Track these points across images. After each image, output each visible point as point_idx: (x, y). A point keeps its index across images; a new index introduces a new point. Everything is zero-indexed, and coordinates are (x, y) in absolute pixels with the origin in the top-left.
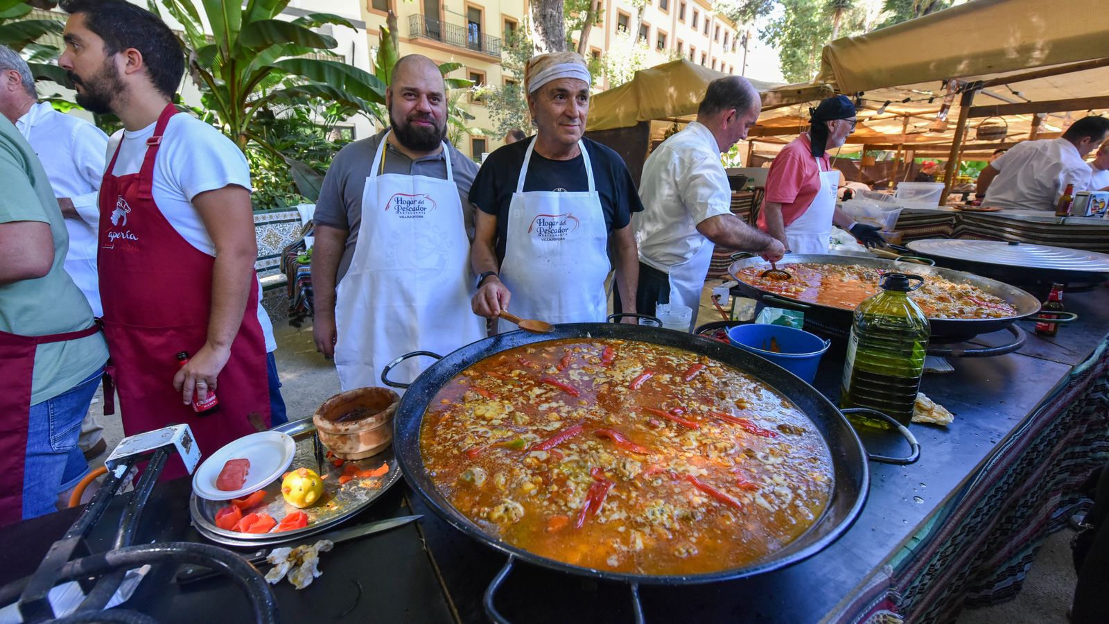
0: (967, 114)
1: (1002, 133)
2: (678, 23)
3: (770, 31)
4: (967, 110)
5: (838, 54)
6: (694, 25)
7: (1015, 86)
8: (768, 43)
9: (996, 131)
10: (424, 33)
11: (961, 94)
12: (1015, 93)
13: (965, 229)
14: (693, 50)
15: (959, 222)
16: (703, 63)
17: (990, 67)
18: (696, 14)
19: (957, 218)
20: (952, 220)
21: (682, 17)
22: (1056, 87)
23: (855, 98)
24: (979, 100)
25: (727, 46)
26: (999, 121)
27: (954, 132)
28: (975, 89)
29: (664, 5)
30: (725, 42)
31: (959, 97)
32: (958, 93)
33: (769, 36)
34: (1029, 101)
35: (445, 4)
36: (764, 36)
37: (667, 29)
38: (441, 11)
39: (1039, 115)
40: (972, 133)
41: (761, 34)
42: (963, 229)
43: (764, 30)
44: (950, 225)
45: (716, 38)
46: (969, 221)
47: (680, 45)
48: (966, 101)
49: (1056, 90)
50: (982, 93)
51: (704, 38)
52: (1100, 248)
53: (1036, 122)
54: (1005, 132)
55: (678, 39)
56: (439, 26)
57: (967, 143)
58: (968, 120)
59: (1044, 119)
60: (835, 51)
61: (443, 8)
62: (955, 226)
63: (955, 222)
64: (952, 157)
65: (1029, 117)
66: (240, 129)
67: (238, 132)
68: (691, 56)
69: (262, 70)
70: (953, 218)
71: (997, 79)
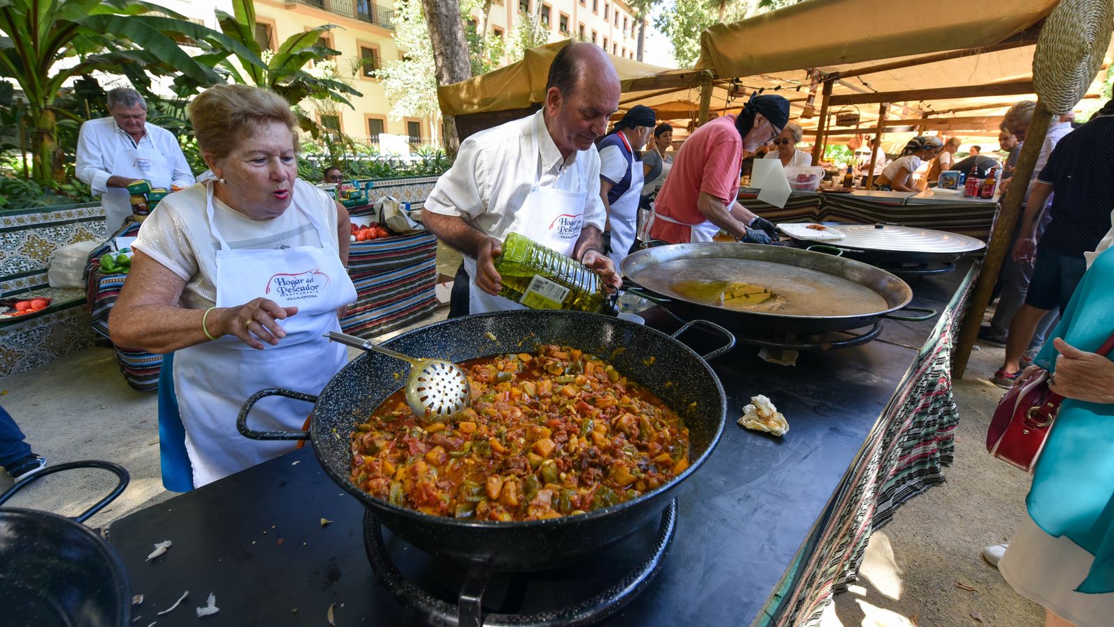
0: (828, 102)
1: (855, 120)
2: (579, 6)
3: (664, 20)
4: (828, 98)
5: (715, 40)
6: (595, 9)
7: (864, 77)
8: (662, 32)
9: (850, 118)
11: (822, 84)
12: (865, 84)
13: (829, 209)
14: (594, 34)
15: (824, 203)
16: (605, 47)
17: (844, 58)
19: (822, 199)
20: (818, 202)
22: (896, 79)
23: (732, 85)
24: (837, 90)
25: (626, 31)
26: (853, 109)
27: (819, 118)
28: (834, 80)
30: (625, 28)
31: (821, 87)
32: (820, 82)
33: (663, 25)
34: (876, 92)
36: (658, 25)
37: (569, 11)
39: (884, 104)
40: (834, 119)
41: (656, 23)
42: (827, 210)
43: (659, 19)
45: (616, 24)
47: (582, 28)
48: (827, 91)
49: (897, 82)
50: (840, 83)
51: (605, 23)
52: (934, 225)
53: (883, 111)
54: (858, 119)
55: (580, 22)
57: (831, 129)
58: (829, 107)
59: (888, 108)
60: (712, 37)
62: (821, 207)
63: (820, 203)
64: (818, 141)
65: (877, 106)
66: (45, 103)
67: (43, 106)
68: (593, 39)
69: (64, 28)
70: (819, 199)
71: (850, 71)
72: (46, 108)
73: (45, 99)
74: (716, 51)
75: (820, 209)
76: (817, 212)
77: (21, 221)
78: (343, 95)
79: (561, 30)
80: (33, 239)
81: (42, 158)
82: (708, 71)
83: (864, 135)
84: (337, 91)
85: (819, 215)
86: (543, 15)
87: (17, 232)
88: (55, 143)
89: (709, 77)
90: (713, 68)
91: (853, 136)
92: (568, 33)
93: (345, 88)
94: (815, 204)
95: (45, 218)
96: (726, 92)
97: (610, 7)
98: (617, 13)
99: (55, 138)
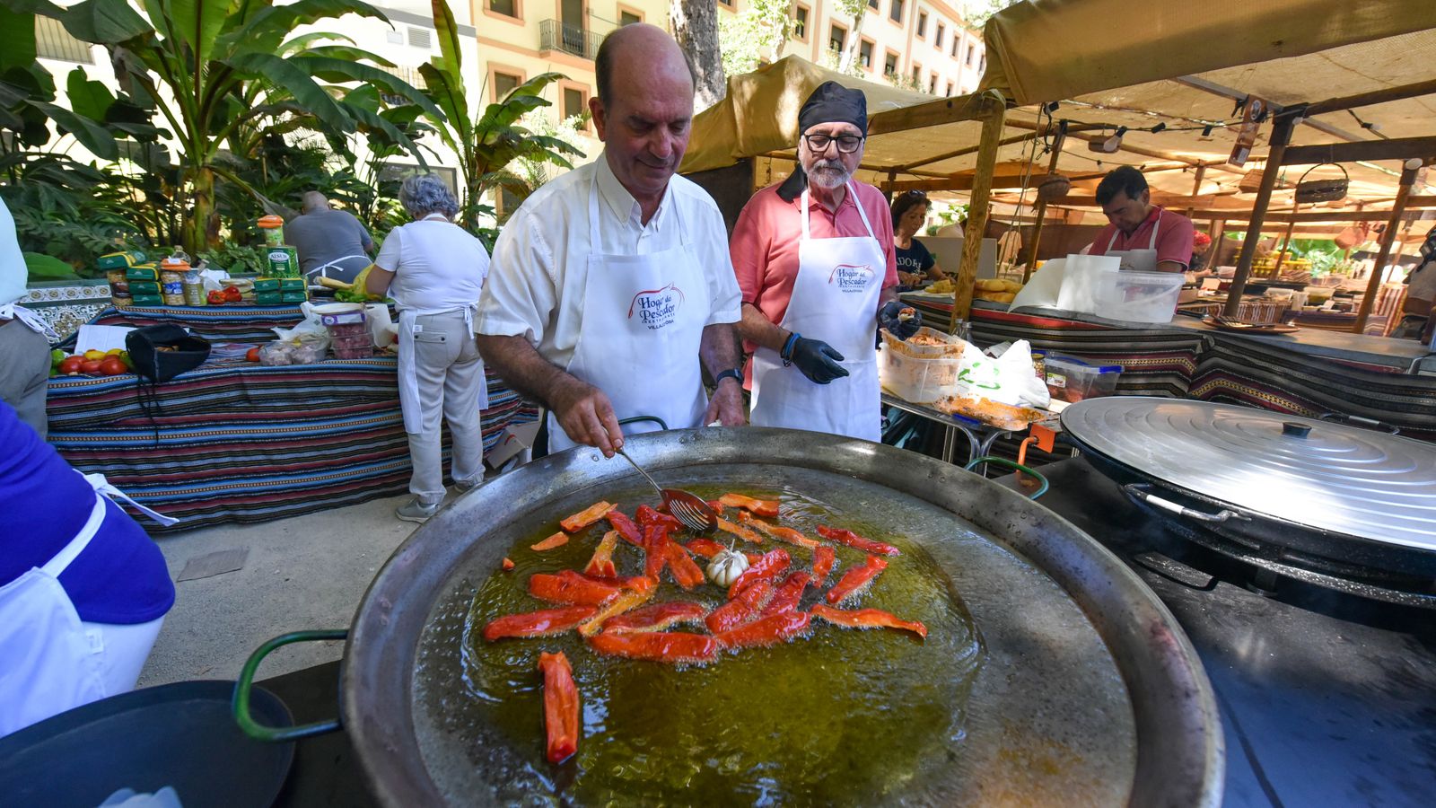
0: (1280, 157)
1: (1341, 193)
2: (916, 40)
4: (1282, 151)
6: (938, 43)
7: (1364, 112)
10: (561, 44)
11: (1270, 125)
12: (1367, 126)
14: (934, 78)
18: (941, 29)
19: (1205, 343)
20: (1194, 347)
21: (921, 32)
24: (1302, 136)
26: (1334, 171)
28: (1295, 118)
29: (896, 15)
31: (1267, 128)
32: (1265, 120)
34: (1390, 138)
35: (591, 7)
37: (899, 48)
38: (585, 17)
39: (1410, 163)
42: (1212, 367)
44: (1191, 355)
45: (968, 63)
46: (1228, 352)
47: (916, 70)
48: (1279, 136)
50: (1304, 122)
51: (951, 61)
53: (1408, 178)
55: (914, 62)
56: (582, 36)
58: (1282, 169)
60: (1006, 28)
61: (588, 12)
63: (1199, 350)
65: (1395, 168)
66: (203, 160)
67: (200, 164)
68: (932, 85)
69: (220, 72)
70: (1198, 342)
71: (1334, 100)
72: (203, 166)
73: (204, 157)
74: (1013, 55)
75: (1199, 362)
76: (1190, 366)
77: (53, 295)
78: (566, 156)
79: (886, 72)
80: (68, 317)
81: (196, 223)
82: (994, 91)
83: (1372, 223)
84: (555, 150)
85: (1195, 375)
86: (862, 55)
87: (47, 308)
88: (212, 207)
89: (996, 101)
90: (1005, 85)
91: (1349, 223)
92: (896, 77)
93: (564, 147)
94: (1187, 352)
95: (87, 292)
96: (1086, 143)
97: (961, 41)
98: (971, 48)
99: (211, 200)
